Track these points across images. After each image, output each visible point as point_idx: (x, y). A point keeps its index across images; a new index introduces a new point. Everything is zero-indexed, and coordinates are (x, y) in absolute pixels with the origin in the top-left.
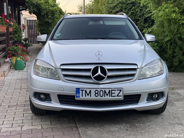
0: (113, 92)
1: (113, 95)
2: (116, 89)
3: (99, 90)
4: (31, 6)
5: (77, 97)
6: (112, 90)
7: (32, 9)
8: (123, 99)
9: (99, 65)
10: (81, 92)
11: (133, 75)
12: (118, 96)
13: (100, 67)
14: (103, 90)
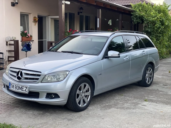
0: (23, 88)
1: (23, 90)
2: (25, 87)
3: (17, 85)
4: (134, 18)
5: (9, 88)
6: (22, 87)
7: (136, 20)
8: (28, 93)
9: (20, 70)
10: (11, 85)
11: (38, 79)
12: (25, 91)
13: (21, 71)
14: (19, 86)
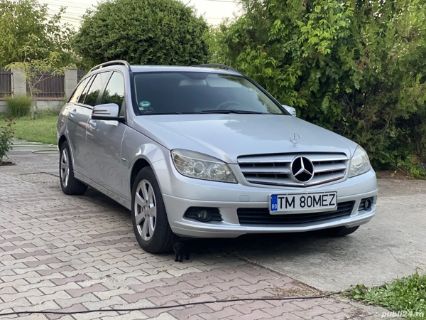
0: (325, 198)
1: (325, 203)
2: (328, 194)
5: (272, 210)
6: (323, 196)
8: (336, 209)
9: (301, 156)
10: (279, 201)
12: (330, 204)
14: (312, 196)
